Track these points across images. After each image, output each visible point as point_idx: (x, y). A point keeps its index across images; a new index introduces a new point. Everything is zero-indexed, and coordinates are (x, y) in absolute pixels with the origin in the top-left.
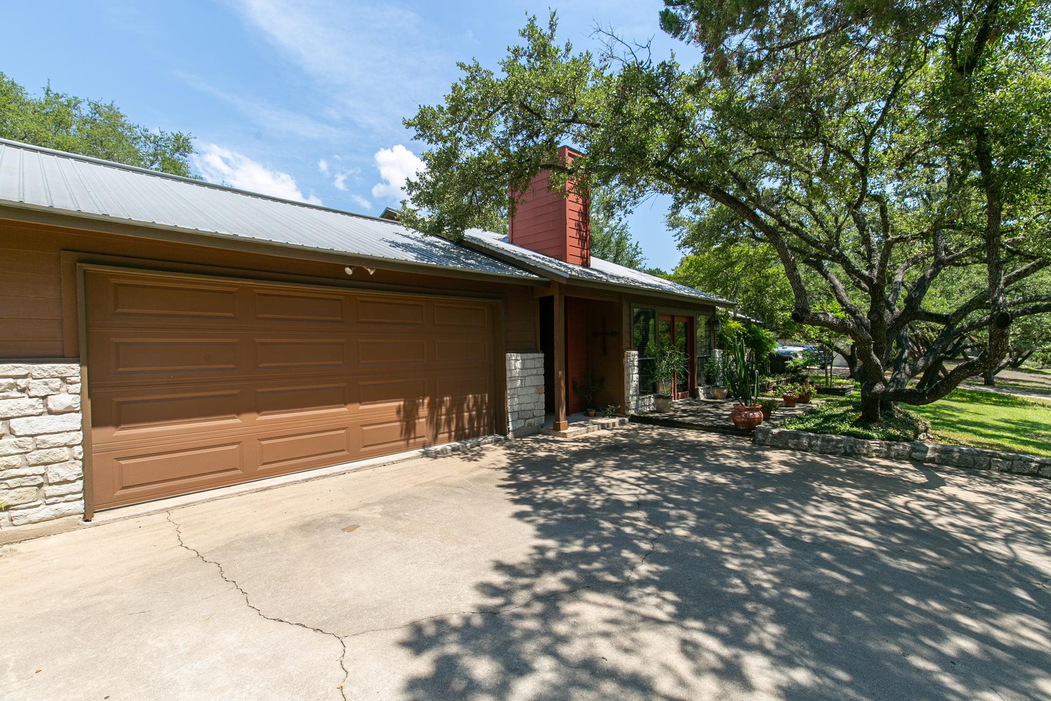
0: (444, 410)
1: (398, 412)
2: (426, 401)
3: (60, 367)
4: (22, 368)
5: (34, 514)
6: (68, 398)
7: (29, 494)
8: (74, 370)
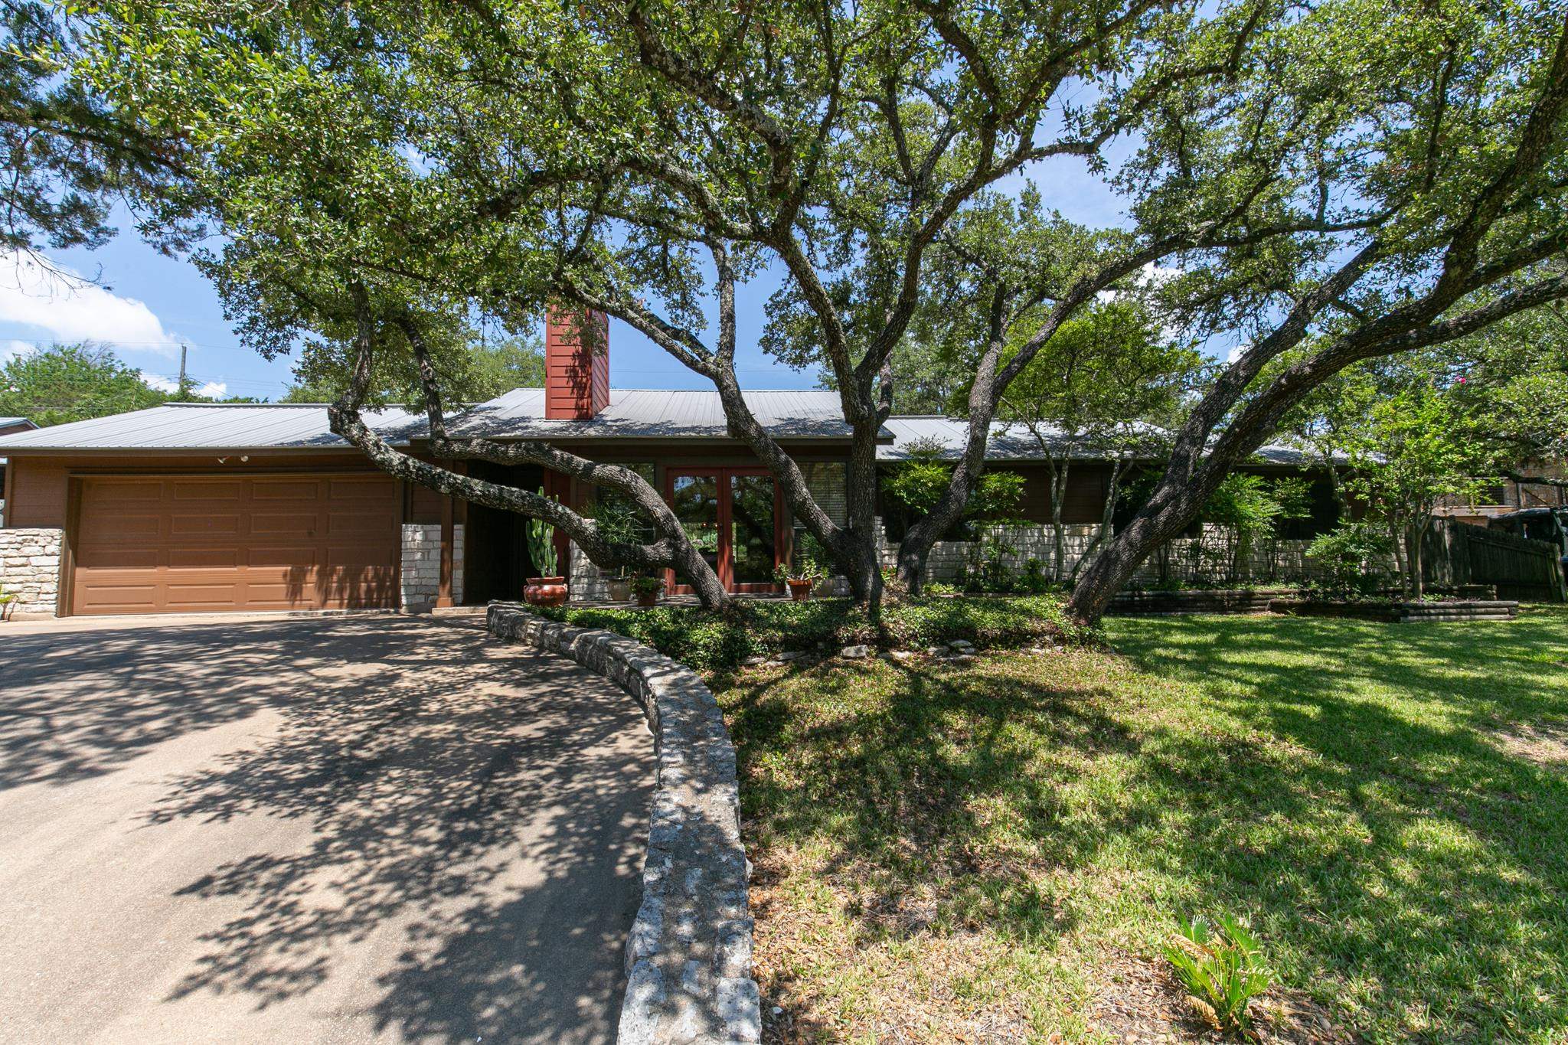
0: (335, 578)
1: (285, 575)
2: (316, 568)
3: (51, 531)
4: (35, 531)
5: (35, 608)
6: (54, 548)
7: (33, 596)
8: (57, 532)
